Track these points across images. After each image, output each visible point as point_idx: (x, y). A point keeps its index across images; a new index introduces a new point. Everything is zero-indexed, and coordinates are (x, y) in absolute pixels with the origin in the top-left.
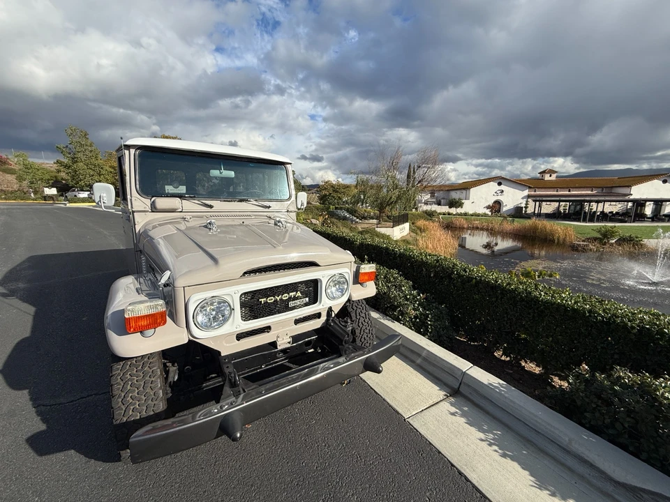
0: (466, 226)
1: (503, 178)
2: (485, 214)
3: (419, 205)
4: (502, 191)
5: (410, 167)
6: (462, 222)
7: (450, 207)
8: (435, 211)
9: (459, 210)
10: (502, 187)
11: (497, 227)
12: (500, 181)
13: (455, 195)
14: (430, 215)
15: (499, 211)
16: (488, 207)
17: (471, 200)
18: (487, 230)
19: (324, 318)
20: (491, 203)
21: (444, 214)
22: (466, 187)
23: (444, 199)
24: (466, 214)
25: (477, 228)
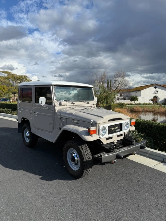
0: (141, 110)
1: (157, 85)
2: (150, 103)
3: (115, 100)
4: (157, 91)
5: (108, 81)
6: (139, 108)
7: (131, 101)
8: (124, 103)
9: (136, 102)
10: (157, 89)
11: (157, 110)
12: (156, 86)
13: (133, 94)
14: (121, 105)
15: (157, 102)
16: (151, 100)
17: (142, 96)
18: (152, 112)
19: (123, 136)
20: (152, 98)
21: (128, 105)
22: (139, 89)
23: (127, 96)
24: (140, 104)
25: (147, 111)
